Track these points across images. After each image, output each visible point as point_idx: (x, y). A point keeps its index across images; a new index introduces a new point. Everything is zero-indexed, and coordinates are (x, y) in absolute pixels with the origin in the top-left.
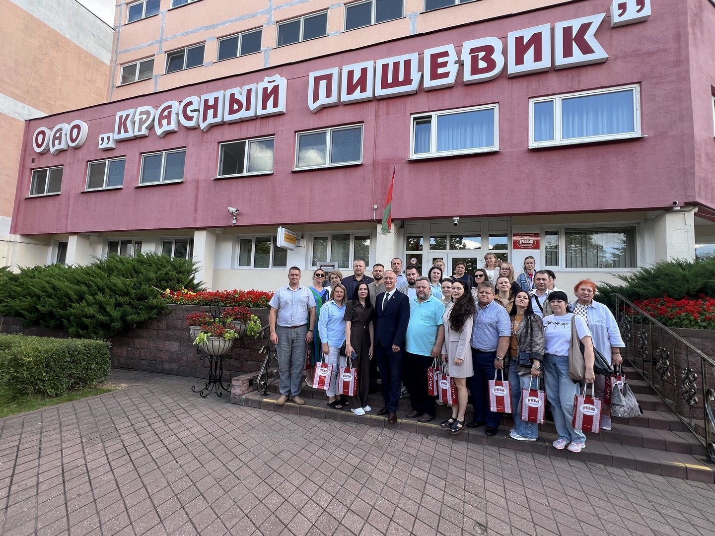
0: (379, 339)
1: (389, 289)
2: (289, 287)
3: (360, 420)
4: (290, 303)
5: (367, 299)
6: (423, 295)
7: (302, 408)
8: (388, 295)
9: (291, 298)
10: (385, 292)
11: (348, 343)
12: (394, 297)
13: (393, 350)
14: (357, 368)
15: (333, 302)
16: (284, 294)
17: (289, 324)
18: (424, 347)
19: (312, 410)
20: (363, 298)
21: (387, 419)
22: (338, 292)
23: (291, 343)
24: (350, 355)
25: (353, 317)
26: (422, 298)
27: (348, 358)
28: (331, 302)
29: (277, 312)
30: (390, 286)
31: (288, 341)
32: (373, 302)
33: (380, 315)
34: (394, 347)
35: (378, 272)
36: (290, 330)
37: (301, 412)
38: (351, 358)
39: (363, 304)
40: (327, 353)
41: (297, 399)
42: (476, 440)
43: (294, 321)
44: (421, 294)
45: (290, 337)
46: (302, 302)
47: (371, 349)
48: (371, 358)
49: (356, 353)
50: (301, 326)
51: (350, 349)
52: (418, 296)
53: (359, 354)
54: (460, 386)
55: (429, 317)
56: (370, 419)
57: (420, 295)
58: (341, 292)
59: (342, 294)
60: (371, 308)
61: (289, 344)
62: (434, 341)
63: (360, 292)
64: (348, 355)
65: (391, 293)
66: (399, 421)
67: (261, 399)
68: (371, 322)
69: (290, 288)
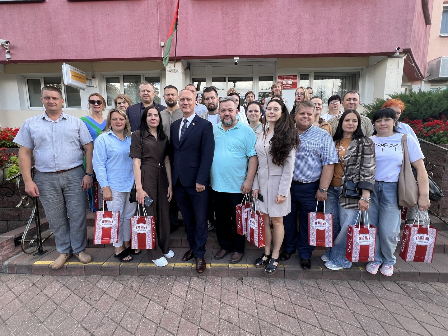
0: (178, 177)
1: (187, 114)
2: (44, 115)
3: (163, 271)
4: (49, 139)
5: (160, 128)
6: (229, 121)
7: (87, 267)
8: (186, 121)
9: (50, 132)
10: (182, 118)
11: (139, 187)
12: (194, 124)
13: (197, 190)
14: (154, 216)
15: (110, 134)
16: (37, 127)
17: (51, 168)
18: (234, 184)
19: (101, 268)
20: (154, 127)
21: (194, 266)
22: (116, 119)
23: (60, 191)
24: (143, 201)
25: (142, 153)
26: (228, 124)
27: (141, 205)
28: (109, 133)
29: (31, 152)
30: (188, 110)
31: (56, 190)
32: (168, 133)
33: (177, 147)
34: (198, 186)
35: (171, 96)
36: (56, 176)
37: (87, 271)
38: (145, 206)
39: (155, 134)
40: (110, 199)
41: (82, 256)
42: (292, 276)
43: (59, 164)
44: (227, 119)
45: (56, 185)
46: (69, 137)
47: (170, 189)
48: (170, 199)
49: (151, 198)
50: (71, 169)
51: (142, 194)
52: (223, 122)
53: (155, 198)
54: (278, 224)
55: (238, 148)
56: (175, 269)
57: (226, 121)
58: (121, 119)
59: (123, 122)
60: (166, 140)
61: (58, 193)
62: (244, 175)
63: (148, 119)
64: (140, 202)
65: (190, 119)
66: (208, 266)
67: (31, 263)
68: (167, 157)
69: (47, 118)
